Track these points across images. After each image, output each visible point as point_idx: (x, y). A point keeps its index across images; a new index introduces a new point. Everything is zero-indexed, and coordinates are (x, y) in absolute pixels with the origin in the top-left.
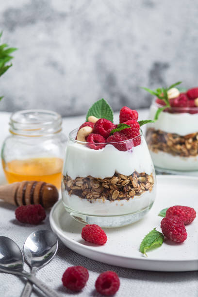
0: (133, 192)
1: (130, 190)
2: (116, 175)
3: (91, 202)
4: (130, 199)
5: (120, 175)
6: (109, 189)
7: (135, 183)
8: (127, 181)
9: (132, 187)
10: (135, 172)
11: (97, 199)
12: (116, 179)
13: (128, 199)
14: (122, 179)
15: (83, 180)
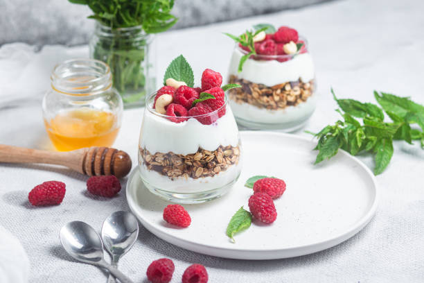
0: (218, 168)
1: (215, 166)
2: (200, 150)
3: (172, 180)
4: (216, 176)
5: (204, 150)
6: (193, 166)
7: (220, 158)
8: (212, 157)
9: (217, 162)
10: (221, 147)
11: (180, 177)
12: (200, 156)
13: (213, 176)
14: (206, 155)
15: (164, 156)
